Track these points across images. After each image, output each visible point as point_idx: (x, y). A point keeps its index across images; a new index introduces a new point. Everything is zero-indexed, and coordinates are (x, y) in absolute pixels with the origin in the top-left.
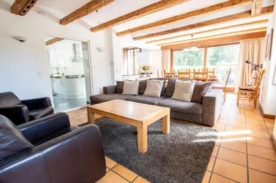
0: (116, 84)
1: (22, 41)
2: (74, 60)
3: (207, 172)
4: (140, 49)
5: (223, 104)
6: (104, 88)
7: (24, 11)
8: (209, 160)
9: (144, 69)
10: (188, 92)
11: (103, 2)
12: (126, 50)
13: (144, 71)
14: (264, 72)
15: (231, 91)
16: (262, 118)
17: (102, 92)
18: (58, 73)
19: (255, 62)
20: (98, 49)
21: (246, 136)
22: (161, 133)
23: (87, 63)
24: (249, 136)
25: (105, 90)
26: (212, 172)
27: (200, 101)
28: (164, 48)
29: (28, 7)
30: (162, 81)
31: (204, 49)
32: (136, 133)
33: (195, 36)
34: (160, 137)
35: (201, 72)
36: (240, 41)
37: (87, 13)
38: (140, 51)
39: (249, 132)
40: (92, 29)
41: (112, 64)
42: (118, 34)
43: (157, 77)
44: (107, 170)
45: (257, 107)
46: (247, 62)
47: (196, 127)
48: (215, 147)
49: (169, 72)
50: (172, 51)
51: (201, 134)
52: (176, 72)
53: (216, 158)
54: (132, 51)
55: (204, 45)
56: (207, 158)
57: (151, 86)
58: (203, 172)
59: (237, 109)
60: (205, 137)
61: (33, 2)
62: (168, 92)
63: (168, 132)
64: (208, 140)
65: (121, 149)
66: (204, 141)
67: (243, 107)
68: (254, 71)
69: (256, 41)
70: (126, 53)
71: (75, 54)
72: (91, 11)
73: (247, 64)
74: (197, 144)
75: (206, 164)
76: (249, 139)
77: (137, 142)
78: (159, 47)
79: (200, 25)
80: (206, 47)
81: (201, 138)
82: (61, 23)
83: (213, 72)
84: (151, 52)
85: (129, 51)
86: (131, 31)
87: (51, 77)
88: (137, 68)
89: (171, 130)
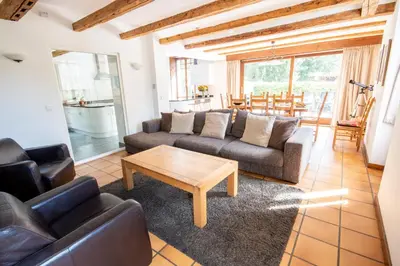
0: (160, 117)
1: (18, 61)
2: (97, 78)
3: (285, 255)
4: (195, 60)
5: (313, 144)
6: (144, 123)
7: (18, 16)
8: (288, 237)
9: (201, 89)
10: (263, 133)
11: (138, 2)
12: (174, 60)
13: (200, 93)
14: (374, 100)
15: (327, 123)
16: (365, 169)
17: (141, 130)
18: (75, 99)
19: (363, 83)
20: (132, 65)
21: (341, 198)
22: (225, 195)
23: (117, 80)
24: (345, 199)
25: (146, 127)
26: (292, 255)
27: (280, 147)
28: (230, 58)
29: (23, 10)
30: (228, 115)
31: (289, 60)
32: (190, 196)
33: (277, 43)
34: (223, 202)
35: (284, 98)
36: (344, 49)
37: (114, 16)
38: (196, 63)
39: (345, 191)
40: (123, 36)
41: (154, 86)
42: (161, 41)
43: (220, 108)
44: (154, 254)
45: (360, 151)
46: (351, 82)
47: (273, 185)
48: (298, 216)
49: (238, 97)
50: (242, 63)
51: (280, 197)
52: (248, 96)
53: (298, 233)
54: (183, 61)
55: (290, 54)
56: (286, 234)
57: (211, 122)
58: (280, 256)
59: (333, 153)
60: (286, 202)
61: (30, 4)
62: (235, 131)
63: (236, 193)
64: (288, 206)
65: (170, 222)
66: (283, 207)
67: (340, 149)
68: (360, 96)
69: (366, 49)
70: (173, 65)
71: (98, 68)
72: (120, 14)
73: (351, 85)
74: (274, 212)
75: (284, 244)
76: (345, 203)
77: (192, 210)
78: (224, 57)
79: (285, 28)
80: (292, 57)
81: (280, 203)
82: (74, 29)
83: (302, 97)
84: (210, 65)
85: (178, 62)
86: (181, 37)
87: (65, 104)
88: (191, 88)
89: (239, 191)
